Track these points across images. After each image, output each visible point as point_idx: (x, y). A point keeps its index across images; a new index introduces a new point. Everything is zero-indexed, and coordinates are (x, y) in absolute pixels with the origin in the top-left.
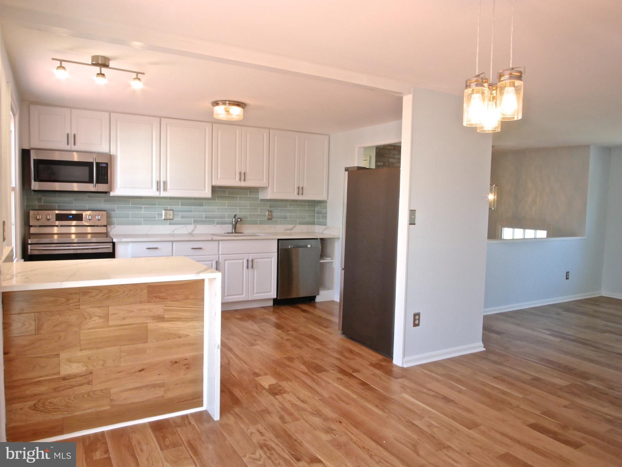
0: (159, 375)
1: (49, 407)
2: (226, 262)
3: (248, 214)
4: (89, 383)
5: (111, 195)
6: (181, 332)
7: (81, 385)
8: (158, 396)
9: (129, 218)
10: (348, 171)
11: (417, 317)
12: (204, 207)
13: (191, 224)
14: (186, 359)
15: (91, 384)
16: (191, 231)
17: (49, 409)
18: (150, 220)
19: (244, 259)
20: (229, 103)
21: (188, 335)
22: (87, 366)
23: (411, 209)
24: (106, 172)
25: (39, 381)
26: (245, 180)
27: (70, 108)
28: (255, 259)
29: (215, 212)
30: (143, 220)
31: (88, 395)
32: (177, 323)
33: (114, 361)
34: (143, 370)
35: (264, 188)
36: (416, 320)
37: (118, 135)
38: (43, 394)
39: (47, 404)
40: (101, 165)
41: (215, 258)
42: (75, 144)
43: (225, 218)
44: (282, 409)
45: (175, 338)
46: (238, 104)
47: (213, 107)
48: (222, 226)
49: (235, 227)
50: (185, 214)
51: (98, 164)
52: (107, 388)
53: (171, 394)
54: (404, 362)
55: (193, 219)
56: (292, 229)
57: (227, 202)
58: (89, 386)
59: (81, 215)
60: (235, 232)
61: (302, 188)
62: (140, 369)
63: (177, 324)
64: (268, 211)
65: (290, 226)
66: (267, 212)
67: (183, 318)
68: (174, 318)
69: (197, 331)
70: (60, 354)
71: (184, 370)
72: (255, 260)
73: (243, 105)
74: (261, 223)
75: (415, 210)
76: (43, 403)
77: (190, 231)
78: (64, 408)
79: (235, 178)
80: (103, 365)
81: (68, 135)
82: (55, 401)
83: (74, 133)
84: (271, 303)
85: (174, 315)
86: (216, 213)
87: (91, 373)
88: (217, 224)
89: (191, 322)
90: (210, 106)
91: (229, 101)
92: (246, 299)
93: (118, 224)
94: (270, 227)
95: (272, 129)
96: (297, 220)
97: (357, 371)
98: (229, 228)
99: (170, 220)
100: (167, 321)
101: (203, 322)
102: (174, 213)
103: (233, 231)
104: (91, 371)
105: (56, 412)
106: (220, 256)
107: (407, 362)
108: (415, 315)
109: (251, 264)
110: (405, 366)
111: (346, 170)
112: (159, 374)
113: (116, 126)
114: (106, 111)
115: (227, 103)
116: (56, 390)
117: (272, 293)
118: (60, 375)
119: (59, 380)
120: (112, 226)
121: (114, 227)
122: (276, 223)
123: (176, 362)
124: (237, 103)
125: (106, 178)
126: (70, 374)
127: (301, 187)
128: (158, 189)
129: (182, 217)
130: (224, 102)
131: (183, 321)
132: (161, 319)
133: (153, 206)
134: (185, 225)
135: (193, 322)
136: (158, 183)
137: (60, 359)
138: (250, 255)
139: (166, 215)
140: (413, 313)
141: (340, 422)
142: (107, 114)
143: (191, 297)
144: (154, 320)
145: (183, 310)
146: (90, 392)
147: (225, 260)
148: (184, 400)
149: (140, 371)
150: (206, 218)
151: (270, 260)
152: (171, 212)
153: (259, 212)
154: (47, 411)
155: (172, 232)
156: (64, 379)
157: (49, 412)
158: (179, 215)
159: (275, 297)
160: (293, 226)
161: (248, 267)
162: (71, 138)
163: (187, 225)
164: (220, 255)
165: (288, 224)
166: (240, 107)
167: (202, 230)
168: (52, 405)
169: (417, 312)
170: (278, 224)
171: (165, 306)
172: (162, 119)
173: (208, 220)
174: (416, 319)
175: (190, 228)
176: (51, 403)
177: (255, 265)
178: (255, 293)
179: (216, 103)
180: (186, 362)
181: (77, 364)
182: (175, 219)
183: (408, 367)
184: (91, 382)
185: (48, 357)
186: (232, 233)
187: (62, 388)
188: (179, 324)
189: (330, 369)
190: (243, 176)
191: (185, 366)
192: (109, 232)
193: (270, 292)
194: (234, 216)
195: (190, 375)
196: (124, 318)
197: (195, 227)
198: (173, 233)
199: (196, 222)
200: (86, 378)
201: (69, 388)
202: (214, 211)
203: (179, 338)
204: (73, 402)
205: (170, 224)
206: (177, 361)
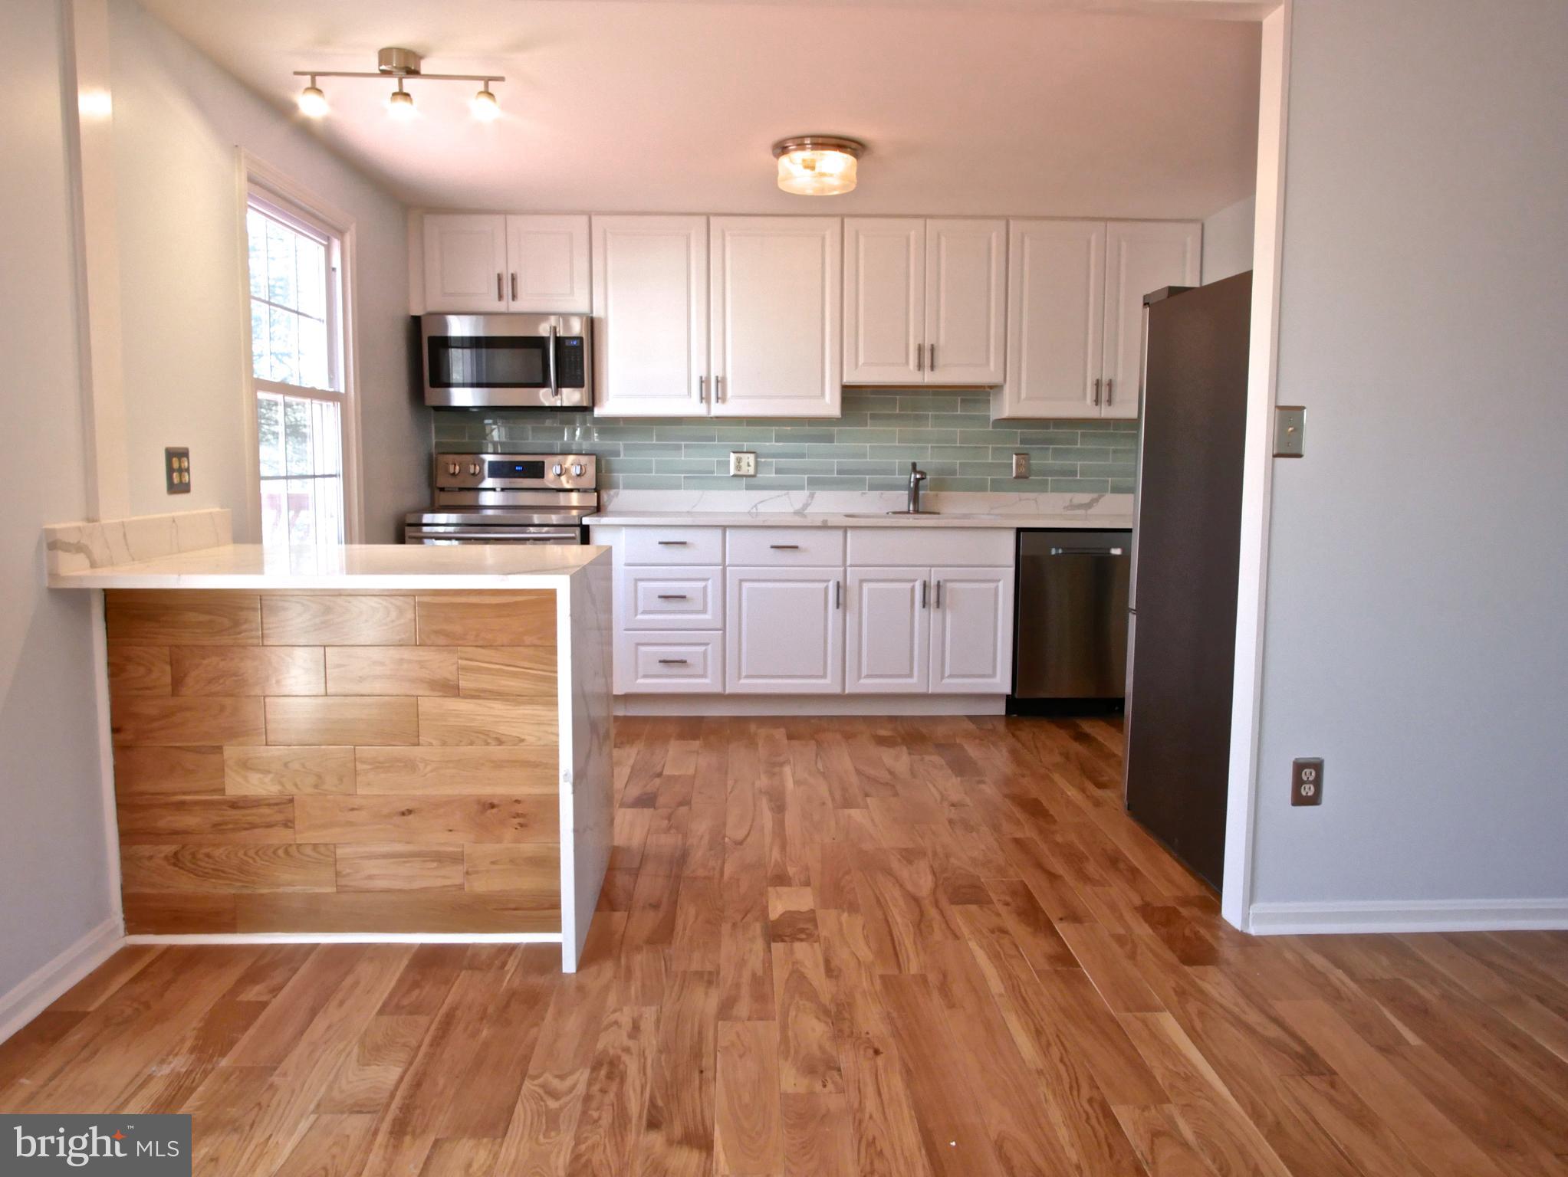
0: (450, 831)
1: (203, 864)
2: (866, 586)
3: (958, 462)
4: (288, 824)
5: (595, 416)
6: (503, 729)
7: (270, 826)
8: (448, 882)
9: (652, 472)
10: (1149, 306)
11: (1308, 774)
12: (835, 444)
13: (801, 488)
14: (518, 801)
15: (291, 828)
16: (801, 505)
17: (206, 870)
18: (701, 478)
19: (915, 580)
20: (812, 144)
21: (522, 740)
22: (281, 784)
23: (1282, 403)
24: (578, 360)
25: (183, 803)
26: (932, 367)
27: (505, 212)
28: (946, 581)
29: (866, 458)
30: (685, 477)
31: (287, 852)
32: (492, 705)
33: (341, 780)
34: (410, 812)
35: (995, 388)
36: (1304, 782)
37: (609, 268)
38: (192, 833)
39: (200, 856)
40: (567, 344)
41: (836, 574)
42: (514, 297)
43: (893, 472)
44: (755, 979)
45: (488, 744)
46: (841, 144)
47: (775, 159)
48: (882, 494)
49: (915, 497)
50: (784, 462)
51: (559, 341)
52: (329, 844)
53: (481, 885)
54: (1251, 917)
55: (806, 476)
56: (1088, 506)
57: (896, 429)
58: (289, 832)
59: (540, 465)
60: (916, 511)
61: (1110, 384)
62: (404, 809)
63: (493, 708)
64: (1016, 454)
65: (1084, 498)
66: (1014, 457)
67: (508, 694)
68: (484, 691)
69: (547, 732)
70: (224, 748)
71: (514, 830)
72: (949, 585)
73: (854, 145)
74: (997, 486)
75: (1302, 408)
76: (193, 855)
77: (798, 506)
78: (235, 872)
79: (907, 362)
80: (316, 786)
81: (499, 275)
82: (218, 853)
83: (513, 272)
84: (1000, 709)
85: (485, 682)
86: (868, 460)
87: (292, 801)
88: (869, 490)
89: (528, 707)
90: (768, 156)
91: (812, 137)
92: (922, 690)
93: (627, 487)
94: (1020, 500)
95: (1017, 217)
96: (1108, 481)
97: (1074, 917)
98: (901, 500)
99: (749, 479)
100: (465, 697)
101: (557, 710)
102: (759, 459)
103: (911, 508)
104: (291, 797)
105: (219, 877)
106: (849, 569)
107: (1260, 918)
108: (1299, 767)
109: (934, 596)
110: (1253, 930)
111: (1146, 304)
112: (450, 828)
113: (605, 245)
114: (582, 213)
115: (806, 142)
116: (217, 827)
117: (997, 679)
118: (224, 795)
119: (224, 807)
120: (612, 492)
121: (617, 494)
122: (1042, 487)
123: (492, 806)
124: (834, 141)
125: (579, 373)
126: (246, 796)
127: (1105, 380)
128: (704, 398)
129: (778, 471)
130: (799, 141)
131: (507, 700)
132: (451, 689)
133: (705, 443)
134: (786, 492)
135: (535, 707)
136: (704, 382)
137: (225, 758)
138: (933, 569)
139: (738, 468)
140: (1293, 759)
141: (877, 1052)
142: (584, 219)
143: (528, 640)
144: (433, 690)
145: (508, 672)
146: (290, 845)
147: (862, 581)
148: (513, 906)
149: (403, 814)
150: (839, 472)
151: (992, 585)
152: (752, 457)
153: (990, 457)
154: (201, 873)
155: (752, 508)
156: (234, 805)
157: (205, 876)
158: (772, 466)
159: (1006, 688)
160: (1095, 495)
161: (925, 603)
162: (507, 285)
163: (790, 492)
164: (849, 566)
165: (1083, 491)
166: (845, 152)
167: (830, 504)
168: (210, 861)
169: (1308, 754)
170: (1046, 491)
171: (461, 658)
172: (712, 219)
173: (846, 479)
174: (1305, 778)
175: (799, 498)
176: (208, 856)
177: (947, 599)
178: (946, 675)
179: (781, 149)
180: (519, 808)
181: (261, 776)
182: (761, 475)
183: (1261, 937)
184: (290, 821)
185: (197, 750)
186: (908, 512)
187: (231, 826)
188: (498, 708)
189: (999, 900)
190: (928, 356)
191: (515, 817)
192: (604, 506)
193: (993, 675)
194: (910, 467)
195: (529, 847)
196: (360, 677)
197: (812, 496)
198: (754, 510)
199: (817, 483)
200: (280, 812)
201: (246, 829)
202: (864, 456)
203: (499, 745)
204: (255, 862)
205: (749, 488)
206: (495, 802)
